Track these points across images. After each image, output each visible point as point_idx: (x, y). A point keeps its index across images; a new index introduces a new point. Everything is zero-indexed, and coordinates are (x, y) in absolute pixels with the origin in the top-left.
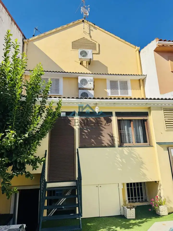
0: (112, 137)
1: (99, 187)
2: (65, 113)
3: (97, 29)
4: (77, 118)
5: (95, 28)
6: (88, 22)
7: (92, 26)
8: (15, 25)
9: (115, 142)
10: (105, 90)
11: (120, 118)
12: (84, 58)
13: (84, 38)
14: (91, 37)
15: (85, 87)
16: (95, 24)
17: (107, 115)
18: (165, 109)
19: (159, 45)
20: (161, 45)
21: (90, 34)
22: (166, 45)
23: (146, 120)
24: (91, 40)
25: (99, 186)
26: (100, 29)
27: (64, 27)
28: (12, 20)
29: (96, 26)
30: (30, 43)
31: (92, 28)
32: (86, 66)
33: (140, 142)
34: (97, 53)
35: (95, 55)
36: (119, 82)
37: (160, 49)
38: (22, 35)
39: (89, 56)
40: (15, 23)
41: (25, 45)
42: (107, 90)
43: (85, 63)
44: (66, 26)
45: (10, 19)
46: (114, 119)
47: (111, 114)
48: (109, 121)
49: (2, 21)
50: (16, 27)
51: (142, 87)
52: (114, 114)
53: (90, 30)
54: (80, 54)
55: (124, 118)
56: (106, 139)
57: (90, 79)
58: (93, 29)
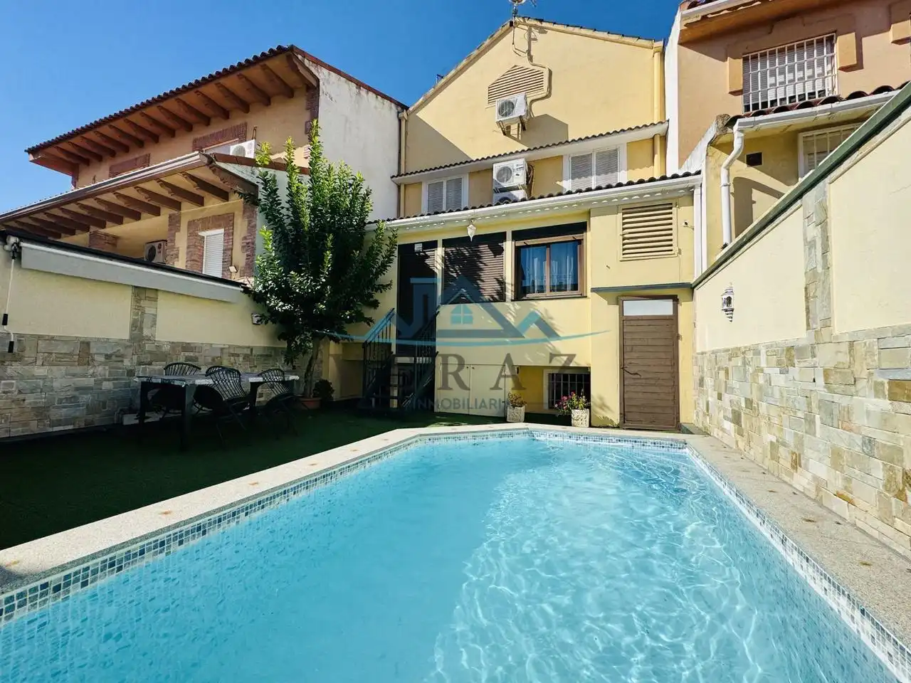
0: (502, 283)
1: (472, 369)
2: (421, 245)
3: (549, 31)
4: (440, 251)
5: (543, 31)
6: (526, 19)
7: (536, 27)
8: (370, 93)
9: (507, 293)
10: (558, 183)
11: (520, 243)
12: (507, 118)
13: (515, 66)
14: (531, 58)
15: (505, 185)
16: (541, 21)
17: (495, 241)
18: (628, 210)
19: (689, 21)
20: (695, 20)
21: (529, 52)
22: (712, 14)
23: (580, 242)
24: (532, 67)
25: (472, 366)
26: (556, 27)
27: (472, 57)
28: (360, 85)
29: (544, 24)
30: (411, 116)
31: (535, 33)
32: (516, 136)
33: (566, 290)
34: (545, 95)
35: (540, 101)
36: (595, 158)
37: (698, 32)
38: (393, 105)
39: (519, 111)
40: (369, 89)
41: (403, 123)
42: (564, 182)
43: (514, 130)
44: (476, 52)
45: (353, 86)
46: (509, 247)
47: (502, 236)
48: (498, 251)
49: (331, 99)
50: (374, 96)
51: (657, 157)
52: (509, 236)
53: (530, 40)
54: (499, 112)
55: (530, 242)
56: (489, 287)
57: (517, 165)
58: (539, 36)
